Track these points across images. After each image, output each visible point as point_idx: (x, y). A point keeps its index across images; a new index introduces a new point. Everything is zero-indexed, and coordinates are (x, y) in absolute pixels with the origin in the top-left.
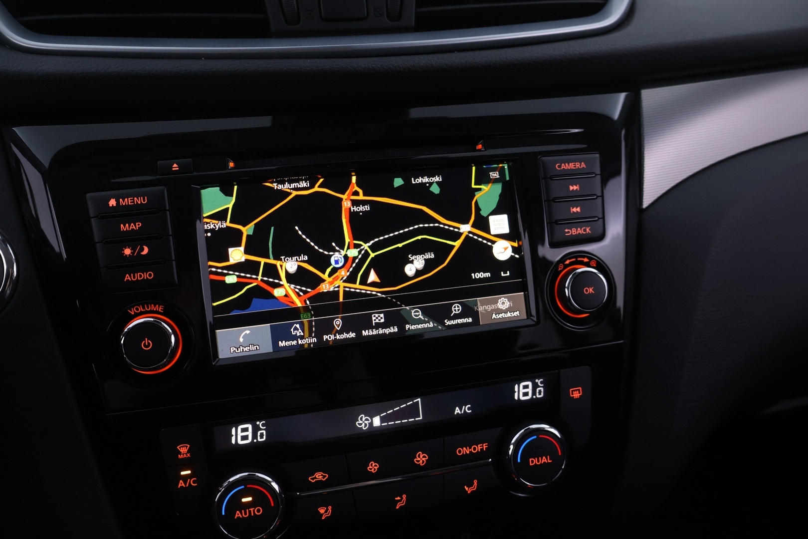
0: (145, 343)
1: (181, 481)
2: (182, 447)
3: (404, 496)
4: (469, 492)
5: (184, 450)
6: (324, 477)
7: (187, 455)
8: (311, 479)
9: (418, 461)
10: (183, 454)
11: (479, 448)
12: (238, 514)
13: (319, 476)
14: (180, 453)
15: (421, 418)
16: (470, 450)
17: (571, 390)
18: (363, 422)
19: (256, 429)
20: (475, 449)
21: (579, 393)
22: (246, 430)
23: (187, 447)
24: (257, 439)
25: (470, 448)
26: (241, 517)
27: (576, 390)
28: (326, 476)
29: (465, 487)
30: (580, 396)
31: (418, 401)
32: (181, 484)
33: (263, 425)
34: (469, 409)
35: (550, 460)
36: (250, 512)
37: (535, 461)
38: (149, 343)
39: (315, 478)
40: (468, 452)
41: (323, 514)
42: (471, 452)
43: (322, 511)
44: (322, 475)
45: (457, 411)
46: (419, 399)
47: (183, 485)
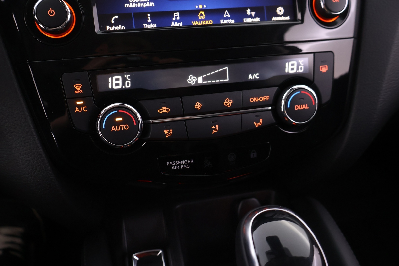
0: (50, 12)
1: (77, 108)
2: (77, 86)
3: (217, 126)
4: (257, 126)
5: (78, 88)
6: (168, 110)
7: (80, 91)
8: (159, 111)
9: (226, 104)
10: (78, 91)
11: (264, 98)
12: (113, 128)
13: (164, 109)
14: (76, 90)
15: (228, 80)
16: (258, 99)
17: (321, 66)
18: (192, 80)
19: (124, 80)
20: (261, 99)
21: (326, 69)
22: (117, 80)
23: (80, 86)
24: (125, 86)
25: (258, 98)
26: (115, 130)
27: (324, 67)
28: (169, 110)
29: (255, 123)
30: (327, 71)
31: (226, 69)
32: (77, 110)
33: (129, 77)
34: (258, 76)
35: (308, 107)
36: (121, 127)
37: (299, 107)
38: (53, 12)
39: (162, 110)
40: (257, 101)
41: (167, 134)
42: (259, 101)
43: (166, 132)
44: (166, 109)
45: (250, 77)
46: (227, 68)
47: (78, 110)
